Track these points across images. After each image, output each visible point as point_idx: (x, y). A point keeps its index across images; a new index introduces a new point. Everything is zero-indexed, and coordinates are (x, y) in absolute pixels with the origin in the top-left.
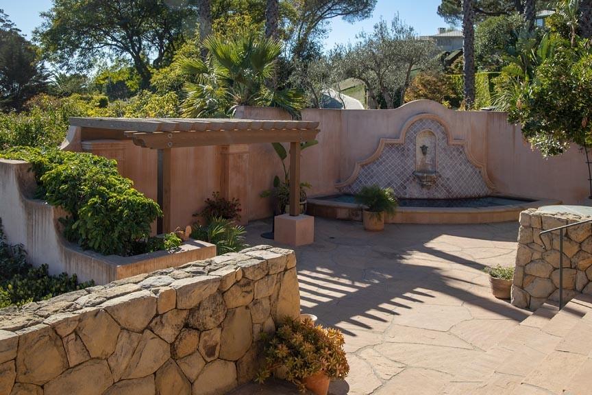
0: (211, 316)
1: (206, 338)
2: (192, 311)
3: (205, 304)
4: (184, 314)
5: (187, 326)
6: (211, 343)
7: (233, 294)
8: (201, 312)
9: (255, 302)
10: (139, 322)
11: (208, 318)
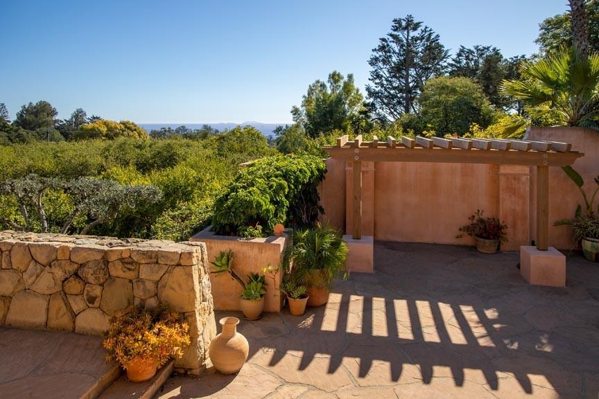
0: (92, 275)
1: (89, 289)
2: (82, 265)
3: (90, 264)
4: (76, 266)
5: (76, 274)
6: (92, 294)
7: (114, 266)
8: (86, 269)
9: (139, 280)
10: (42, 259)
11: (89, 275)
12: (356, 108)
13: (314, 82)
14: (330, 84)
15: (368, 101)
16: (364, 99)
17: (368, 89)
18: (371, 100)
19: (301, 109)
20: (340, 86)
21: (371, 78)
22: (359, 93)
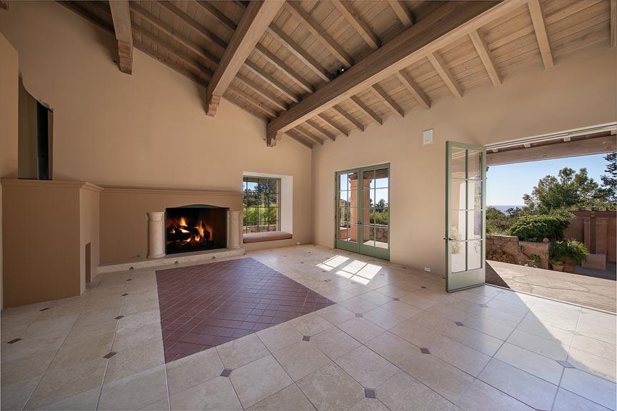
12: (589, 194)
13: (545, 177)
14: (560, 177)
15: (604, 188)
16: (600, 186)
17: (604, 179)
18: (608, 187)
19: (531, 196)
20: (571, 178)
21: (608, 170)
22: (594, 182)
